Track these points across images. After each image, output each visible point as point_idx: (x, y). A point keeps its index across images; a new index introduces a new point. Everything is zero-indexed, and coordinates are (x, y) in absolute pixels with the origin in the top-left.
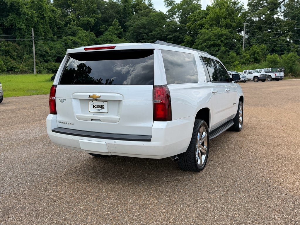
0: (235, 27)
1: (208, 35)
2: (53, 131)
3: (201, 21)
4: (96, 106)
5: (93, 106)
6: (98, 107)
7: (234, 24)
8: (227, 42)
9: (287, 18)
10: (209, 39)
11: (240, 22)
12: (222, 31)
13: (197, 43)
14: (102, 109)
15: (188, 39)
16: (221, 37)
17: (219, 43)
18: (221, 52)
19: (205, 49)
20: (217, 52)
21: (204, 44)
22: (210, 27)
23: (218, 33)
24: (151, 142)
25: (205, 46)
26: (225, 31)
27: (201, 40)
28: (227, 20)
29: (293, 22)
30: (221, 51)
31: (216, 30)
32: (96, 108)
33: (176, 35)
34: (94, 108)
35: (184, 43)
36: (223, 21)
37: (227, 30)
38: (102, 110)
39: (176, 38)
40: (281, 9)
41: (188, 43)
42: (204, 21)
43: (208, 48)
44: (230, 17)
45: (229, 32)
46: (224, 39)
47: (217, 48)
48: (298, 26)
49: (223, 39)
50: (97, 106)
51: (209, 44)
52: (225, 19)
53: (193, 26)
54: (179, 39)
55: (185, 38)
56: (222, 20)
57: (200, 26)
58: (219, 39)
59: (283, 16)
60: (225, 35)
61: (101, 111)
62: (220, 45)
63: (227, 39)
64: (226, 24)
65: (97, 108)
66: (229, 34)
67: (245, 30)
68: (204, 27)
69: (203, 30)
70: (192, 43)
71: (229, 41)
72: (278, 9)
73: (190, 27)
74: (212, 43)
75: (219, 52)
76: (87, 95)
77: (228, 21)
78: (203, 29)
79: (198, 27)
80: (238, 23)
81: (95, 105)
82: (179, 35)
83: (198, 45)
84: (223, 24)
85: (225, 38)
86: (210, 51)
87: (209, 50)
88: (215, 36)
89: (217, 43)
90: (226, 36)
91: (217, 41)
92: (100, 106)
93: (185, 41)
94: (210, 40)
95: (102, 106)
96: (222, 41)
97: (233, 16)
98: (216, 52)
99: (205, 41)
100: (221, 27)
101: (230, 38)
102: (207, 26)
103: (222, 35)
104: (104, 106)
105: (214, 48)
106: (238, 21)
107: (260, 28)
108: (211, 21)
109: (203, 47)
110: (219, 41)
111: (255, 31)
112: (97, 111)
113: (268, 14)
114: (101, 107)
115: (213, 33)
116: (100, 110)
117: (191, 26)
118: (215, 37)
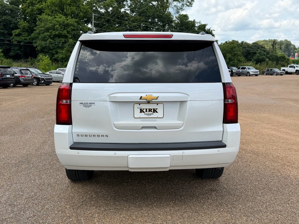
0: (82, 17)
1: (50, 23)
2: (71, 148)
3: (39, 5)
4: (145, 111)
5: (140, 110)
6: (148, 110)
7: (81, 14)
8: (74, 33)
9: (135, 13)
10: (53, 28)
11: (87, 12)
12: (67, 20)
13: (37, 31)
14: (154, 113)
15: (24, 26)
16: (67, 27)
17: (66, 34)
18: (69, 45)
19: (49, 40)
20: (64, 44)
21: (46, 34)
22: (52, 13)
23: (64, 22)
24: (226, 148)
25: (48, 35)
26: (71, 21)
27: (41, 27)
28: (72, 7)
29: (141, 18)
30: (68, 43)
31: (61, 18)
32: (144, 112)
33: (7, 19)
34: (141, 112)
35: (19, 30)
36: (68, 8)
37: (74, 20)
38: (155, 115)
39: (7, 22)
40: (128, 3)
41: (24, 30)
42: (43, 5)
43: (51, 38)
44: (75, 5)
45: (76, 22)
46: (71, 30)
47: (63, 40)
48: (146, 23)
49: (69, 29)
50: (146, 109)
51: (54, 34)
52: (70, 6)
53: (29, 10)
54: (11, 24)
55: (19, 24)
56: (66, 6)
57: (38, 11)
58: (64, 29)
59: (129, 11)
60: (72, 25)
61: (152, 116)
62: (66, 37)
63: (74, 30)
64: (71, 12)
65: (146, 113)
66: (76, 24)
67: (93, 21)
68: (44, 12)
69: (44, 16)
70: (29, 30)
71: (77, 32)
72: (125, 3)
73: (25, 11)
74: (57, 33)
75: (66, 45)
76: (137, 96)
77: (74, 8)
78: (44, 14)
79: (37, 12)
80: (85, 13)
81: (144, 109)
82: (11, 19)
83: (39, 34)
84: (68, 12)
85: (71, 28)
86: (56, 42)
87: (54, 41)
88: (59, 25)
89: (63, 34)
90: (73, 27)
91: (63, 31)
92: (151, 109)
93: (21, 27)
94: (54, 30)
95: (154, 109)
96: (68, 32)
97: (79, 4)
98: (62, 44)
99: (47, 30)
100: (66, 15)
101: (77, 30)
102: (47, 11)
103: (68, 25)
104: (157, 109)
105: (60, 39)
106: (85, 10)
107: (108, 21)
108: (52, 7)
109: (45, 36)
110: (65, 32)
111: (103, 24)
112: (146, 116)
113: (115, 7)
114: (152, 111)
115: (57, 21)
116: (151, 114)
117: (27, 10)
118: (60, 27)
